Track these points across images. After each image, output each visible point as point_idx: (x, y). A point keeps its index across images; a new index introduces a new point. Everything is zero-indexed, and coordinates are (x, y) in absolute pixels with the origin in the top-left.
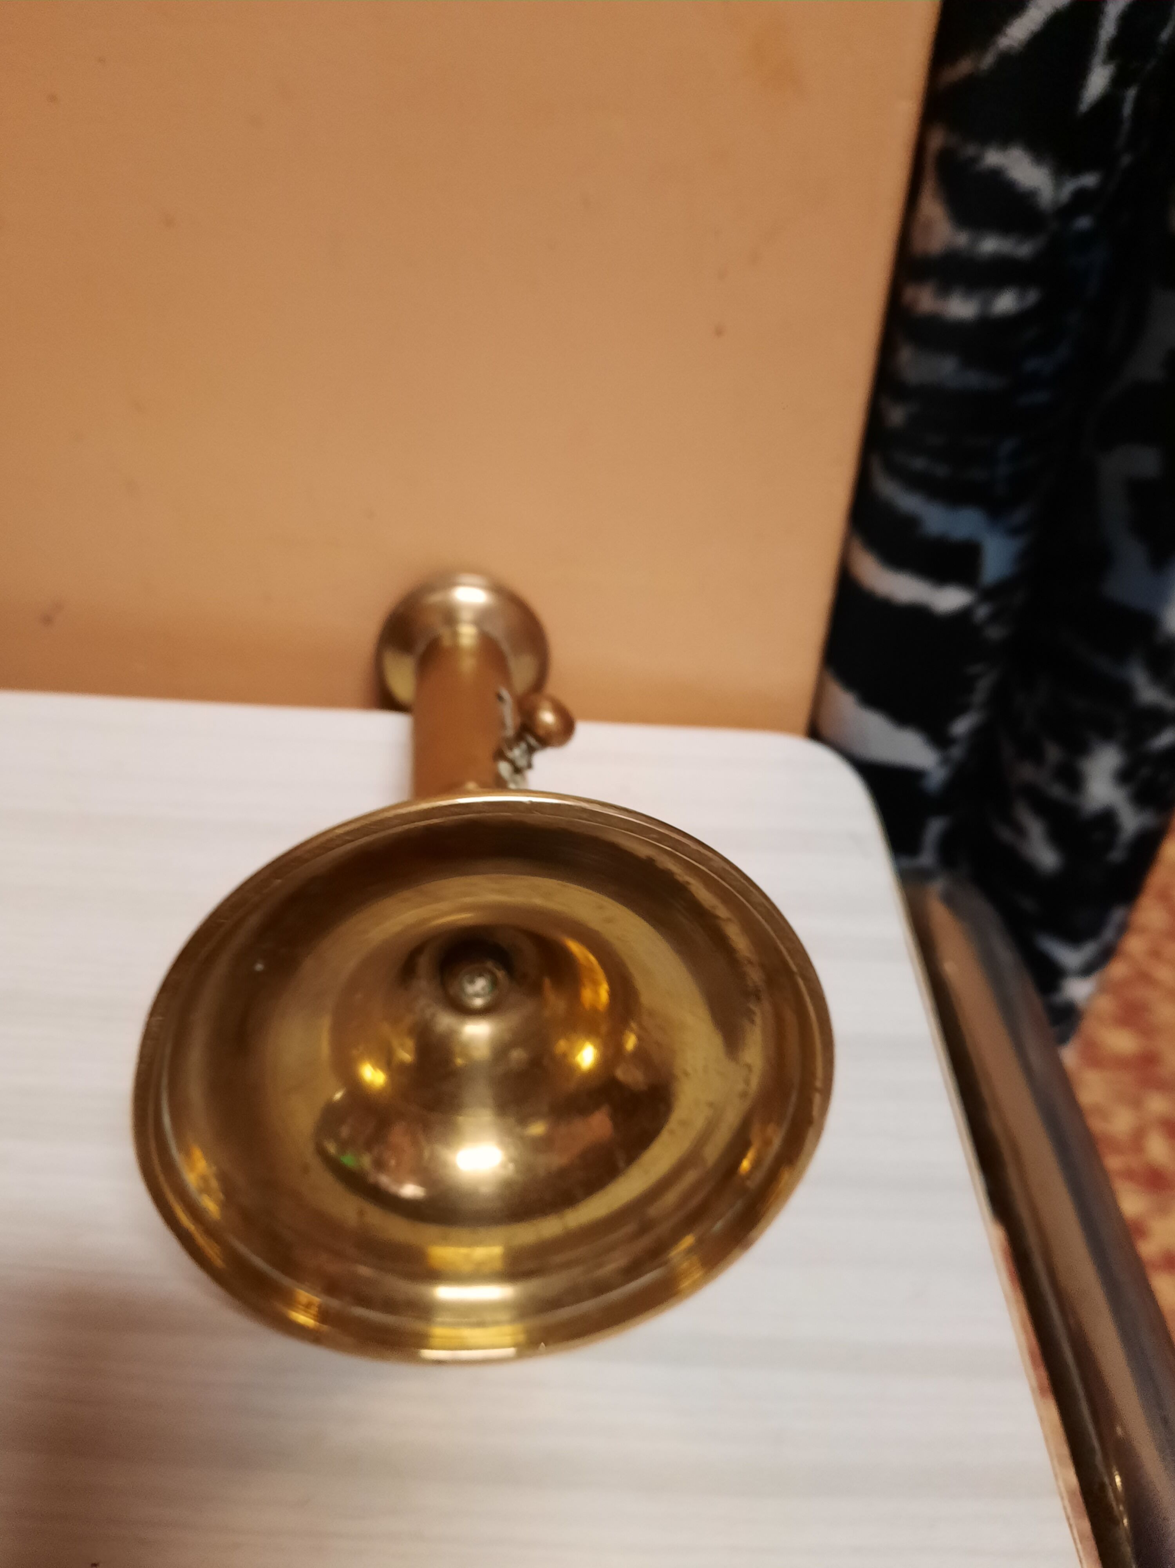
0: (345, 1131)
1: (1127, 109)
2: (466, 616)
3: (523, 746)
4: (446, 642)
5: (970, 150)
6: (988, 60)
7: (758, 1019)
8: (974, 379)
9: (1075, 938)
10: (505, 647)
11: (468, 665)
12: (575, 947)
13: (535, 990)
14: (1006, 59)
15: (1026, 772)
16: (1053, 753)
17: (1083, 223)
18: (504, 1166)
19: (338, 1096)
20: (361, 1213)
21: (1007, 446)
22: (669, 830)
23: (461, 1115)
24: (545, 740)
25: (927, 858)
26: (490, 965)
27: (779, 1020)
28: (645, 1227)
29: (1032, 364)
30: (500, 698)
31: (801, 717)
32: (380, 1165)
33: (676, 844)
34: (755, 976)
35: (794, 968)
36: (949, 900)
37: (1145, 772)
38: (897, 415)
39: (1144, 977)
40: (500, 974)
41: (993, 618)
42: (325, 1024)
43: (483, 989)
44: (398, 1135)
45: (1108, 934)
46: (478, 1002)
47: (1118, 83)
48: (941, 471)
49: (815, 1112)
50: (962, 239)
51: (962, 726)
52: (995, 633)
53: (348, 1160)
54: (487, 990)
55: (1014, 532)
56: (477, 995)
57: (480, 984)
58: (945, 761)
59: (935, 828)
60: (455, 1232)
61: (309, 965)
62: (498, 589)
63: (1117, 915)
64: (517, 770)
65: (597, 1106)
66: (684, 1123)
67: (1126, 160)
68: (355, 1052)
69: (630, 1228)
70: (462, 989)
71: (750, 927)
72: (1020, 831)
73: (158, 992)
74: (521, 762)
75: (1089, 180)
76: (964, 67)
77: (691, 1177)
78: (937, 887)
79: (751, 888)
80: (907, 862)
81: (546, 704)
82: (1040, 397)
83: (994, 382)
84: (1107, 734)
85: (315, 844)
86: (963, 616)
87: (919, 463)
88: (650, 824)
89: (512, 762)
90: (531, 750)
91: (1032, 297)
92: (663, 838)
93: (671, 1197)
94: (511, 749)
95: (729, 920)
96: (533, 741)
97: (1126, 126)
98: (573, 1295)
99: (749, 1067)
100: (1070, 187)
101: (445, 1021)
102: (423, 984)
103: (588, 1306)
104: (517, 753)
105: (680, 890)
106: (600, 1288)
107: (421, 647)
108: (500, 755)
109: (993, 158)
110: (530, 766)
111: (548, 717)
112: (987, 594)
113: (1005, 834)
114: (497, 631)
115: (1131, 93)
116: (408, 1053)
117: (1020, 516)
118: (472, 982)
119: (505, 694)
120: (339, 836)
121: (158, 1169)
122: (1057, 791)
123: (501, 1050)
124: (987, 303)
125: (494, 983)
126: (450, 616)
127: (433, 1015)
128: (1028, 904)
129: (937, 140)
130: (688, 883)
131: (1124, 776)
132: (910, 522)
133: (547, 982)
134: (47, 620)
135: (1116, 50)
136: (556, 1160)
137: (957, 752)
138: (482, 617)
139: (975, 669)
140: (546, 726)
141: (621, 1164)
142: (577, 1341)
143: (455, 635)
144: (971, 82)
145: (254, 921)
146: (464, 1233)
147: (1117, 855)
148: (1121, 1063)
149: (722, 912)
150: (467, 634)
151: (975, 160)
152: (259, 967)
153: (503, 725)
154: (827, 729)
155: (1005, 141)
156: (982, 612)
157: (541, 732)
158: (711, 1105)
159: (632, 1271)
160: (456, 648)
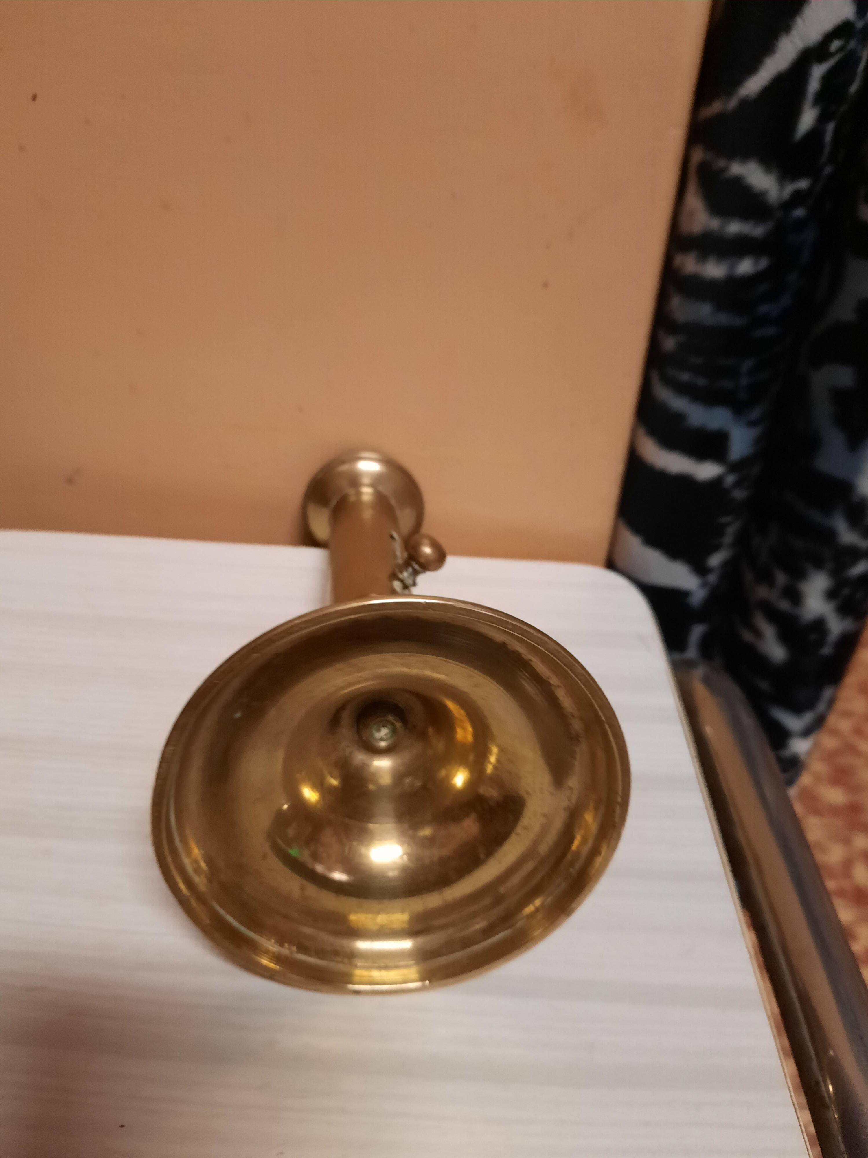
0: (291, 832)
1: (828, 137)
2: (366, 480)
3: (410, 570)
4: (352, 499)
5: (721, 163)
6: (733, 103)
7: (578, 756)
8: (723, 319)
9: (797, 709)
10: (393, 502)
11: (367, 514)
12: (451, 705)
13: (423, 736)
14: (744, 103)
15: (762, 592)
16: (781, 578)
17: (799, 212)
18: (402, 857)
19: (285, 807)
20: (303, 888)
21: (747, 365)
22: (517, 622)
23: (370, 823)
24: (426, 566)
25: (692, 653)
26: (391, 718)
27: (593, 755)
28: (498, 900)
29: (763, 309)
30: (392, 537)
31: (602, 554)
32: (316, 857)
33: (524, 632)
34: (577, 725)
35: (603, 719)
36: (707, 681)
37: (846, 591)
38: (669, 343)
39: (851, 749)
40: (398, 725)
41: (738, 484)
42: (280, 754)
43: (386, 735)
44: (328, 836)
45: (821, 707)
46: (383, 744)
47: (822, 120)
48: (701, 382)
49: (617, 819)
50: (715, 223)
51: (715, 560)
52: (739, 494)
53: (294, 852)
54: (389, 736)
55: (752, 424)
56: (382, 739)
57: (384, 732)
58: (704, 584)
59: (697, 632)
60: (366, 903)
61: (272, 713)
62: (388, 461)
63: (828, 693)
64: (406, 587)
65: (467, 815)
66: (526, 828)
67: (828, 170)
68: (298, 776)
69: (488, 901)
70: (372, 736)
71: (573, 690)
72: (758, 634)
73: (171, 730)
74: (409, 581)
75: (803, 184)
76: (716, 107)
77: (529, 866)
78: (699, 672)
79: (574, 663)
80: (677, 656)
81: (426, 541)
82: (770, 331)
83: (737, 321)
84: (819, 564)
85: (280, 630)
86: (716, 483)
87: (685, 377)
88: (504, 618)
89: (402, 581)
90: (416, 573)
91: (764, 263)
92: (515, 628)
93: (516, 879)
94: (401, 572)
95: (559, 686)
96: (416, 567)
97: (827, 150)
98: (449, 947)
99: (571, 789)
100: (790, 188)
101: (360, 757)
102: (346, 730)
103: (458, 955)
104: (405, 575)
105: (525, 665)
106: (467, 943)
107: (334, 502)
108: (394, 576)
109: (736, 169)
110: (414, 584)
111: (427, 550)
112: (733, 468)
113: (747, 636)
114: (387, 490)
115: (831, 127)
116: (335, 778)
117: (756, 413)
118: (379, 730)
119: (395, 535)
120: (298, 624)
121: (167, 852)
122: (784, 605)
123: (399, 776)
124: (732, 267)
125: (394, 731)
126: (355, 480)
127: (351, 753)
128: (764, 685)
129: (698, 155)
130: (531, 660)
131: (831, 595)
132: (679, 417)
133: (430, 730)
134: (70, 481)
135: (820, 98)
136: (436, 853)
137: (712, 578)
138: (377, 481)
139: (725, 520)
140: (426, 556)
141: (482, 856)
142: (451, 980)
143: (359, 494)
144: (720, 118)
145: (236, 683)
146: (373, 904)
147: (827, 650)
148: (835, 811)
149: (554, 681)
150: (367, 492)
151: (724, 170)
152: (238, 715)
153: (395, 556)
154: (619, 562)
155: (745, 156)
156: (730, 480)
157: (422, 560)
158: (545, 815)
159: (489, 931)
160: (359, 502)
